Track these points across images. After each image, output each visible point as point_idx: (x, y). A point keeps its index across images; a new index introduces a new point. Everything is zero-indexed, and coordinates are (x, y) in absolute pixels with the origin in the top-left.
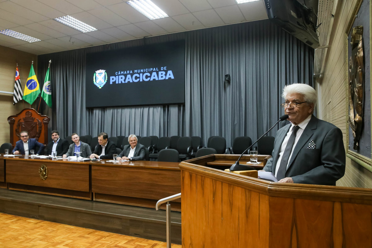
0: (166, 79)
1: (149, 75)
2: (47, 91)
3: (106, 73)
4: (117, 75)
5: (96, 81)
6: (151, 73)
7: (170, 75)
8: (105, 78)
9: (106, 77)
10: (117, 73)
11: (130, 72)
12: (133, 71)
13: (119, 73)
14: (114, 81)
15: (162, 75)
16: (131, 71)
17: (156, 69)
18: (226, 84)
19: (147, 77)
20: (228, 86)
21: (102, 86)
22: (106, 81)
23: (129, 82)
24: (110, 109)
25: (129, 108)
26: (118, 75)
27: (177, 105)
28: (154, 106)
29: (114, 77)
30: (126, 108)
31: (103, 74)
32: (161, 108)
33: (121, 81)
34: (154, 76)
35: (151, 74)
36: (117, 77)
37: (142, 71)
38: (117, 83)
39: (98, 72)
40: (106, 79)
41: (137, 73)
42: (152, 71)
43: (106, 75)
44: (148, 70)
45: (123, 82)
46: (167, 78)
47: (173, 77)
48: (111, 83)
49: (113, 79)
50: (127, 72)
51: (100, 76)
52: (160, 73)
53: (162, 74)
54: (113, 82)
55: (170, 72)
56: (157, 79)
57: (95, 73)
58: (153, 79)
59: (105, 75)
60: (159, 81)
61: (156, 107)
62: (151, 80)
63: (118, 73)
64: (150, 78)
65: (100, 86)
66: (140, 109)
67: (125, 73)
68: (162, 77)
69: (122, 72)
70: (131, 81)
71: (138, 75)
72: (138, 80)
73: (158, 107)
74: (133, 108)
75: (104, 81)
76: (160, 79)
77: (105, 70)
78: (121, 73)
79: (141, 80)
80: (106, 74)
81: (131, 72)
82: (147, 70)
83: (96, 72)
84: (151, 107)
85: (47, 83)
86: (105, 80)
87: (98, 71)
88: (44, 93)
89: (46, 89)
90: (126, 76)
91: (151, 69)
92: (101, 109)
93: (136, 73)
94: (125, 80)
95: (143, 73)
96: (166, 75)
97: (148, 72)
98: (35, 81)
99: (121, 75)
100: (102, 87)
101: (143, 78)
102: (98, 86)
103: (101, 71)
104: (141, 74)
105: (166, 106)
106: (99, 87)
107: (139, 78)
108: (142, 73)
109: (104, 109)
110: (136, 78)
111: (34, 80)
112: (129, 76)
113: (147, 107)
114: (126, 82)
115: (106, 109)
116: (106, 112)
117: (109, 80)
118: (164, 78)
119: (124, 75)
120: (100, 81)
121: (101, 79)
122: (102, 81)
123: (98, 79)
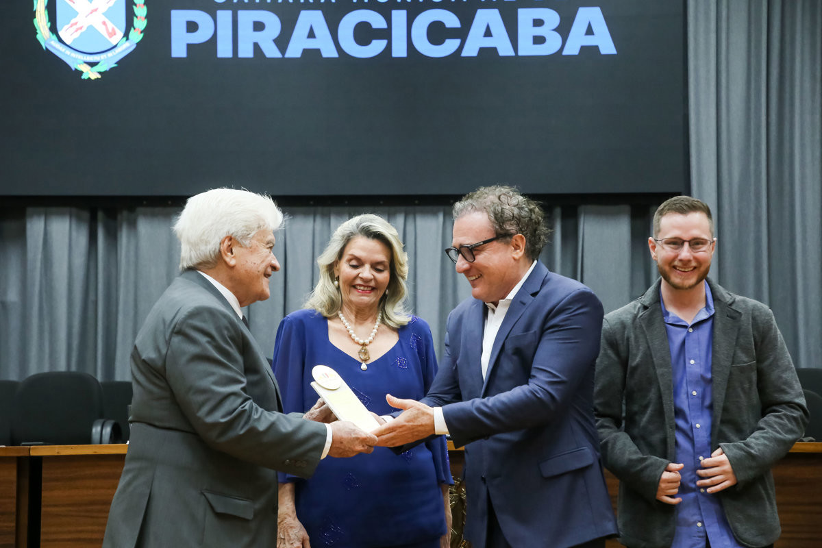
0: (565, 52)
1: (451, 20)
4: (222, 7)
5: (54, 29)
6: (467, 10)
7: (593, 30)
8: (130, 16)
9: (141, 11)
14: (201, 37)
15: (539, 31)
19: (437, 33)
21: (107, 62)
22: (136, 36)
23: (312, 55)
25: (306, 214)
26: (235, 8)
27: (627, 208)
33: (256, 47)
34: (487, 32)
35: (467, 22)
36: (225, 16)
38: (224, 50)
40: (140, 23)
41: (373, 5)
45: (271, 51)
46: (572, 49)
47: (607, 47)
48: (179, 50)
49: (192, 27)
52: (525, 16)
53: (538, 23)
54: (190, 47)
55: (590, 15)
56: (505, 49)
58: (482, 50)
60: (518, 61)
62: (465, 53)
64: (456, 42)
65: (92, 64)
68: (539, 40)
70: (329, 52)
71: (377, 21)
72: (377, 47)
75: (120, 34)
76: (527, 48)
79: (400, 50)
86: (129, 25)
90: (289, 16)
93: (361, 4)
94: (282, 41)
95: (414, 10)
96: (564, 30)
97: (445, 5)
99: (251, 5)
100: (103, 67)
101: (410, 35)
102: (76, 61)
104: (399, 17)
106: (85, 69)
107: (386, 34)
108: (402, 5)
110: (364, 34)
112: (310, 19)
113: (435, 214)
114: (288, 55)
115: (125, 213)
116: (124, 236)
117: (158, 30)
118: (552, 46)
119: (274, 7)
120: (91, 28)
121: (97, 21)
122: (102, 30)
123: (75, 14)
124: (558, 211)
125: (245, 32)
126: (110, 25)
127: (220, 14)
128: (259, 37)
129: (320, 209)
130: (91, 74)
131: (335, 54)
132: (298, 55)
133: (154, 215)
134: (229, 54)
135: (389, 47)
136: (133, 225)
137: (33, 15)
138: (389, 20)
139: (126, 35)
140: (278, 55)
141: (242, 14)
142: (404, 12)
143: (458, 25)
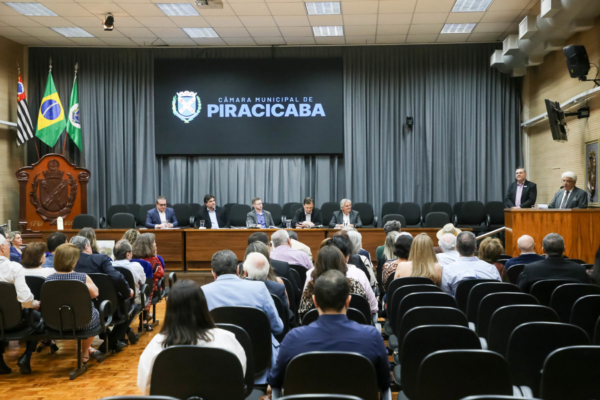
0: (312, 116)
1: (282, 107)
2: (77, 122)
3: (198, 97)
4: (221, 103)
5: (177, 110)
6: (286, 105)
7: (319, 110)
9: (200, 105)
10: (221, 100)
11: (246, 100)
12: (253, 100)
13: (226, 100)
14: (215, 112)
15: (305, 110)
17: (294, 100)
18: (406, 130)
19: (278, 110)
20: (408, 132)
21: (191, 119)
22: (198, 112)
23: (244, 116)
24: (207, 159)
25: (244, 158)
26: (224, 104)
27: (329, 157)
28: (289, 157)
29: (215, 106)
30: (237, 158)
31: (192, 98)
32: (302, 159)
33: (230, 114)
34: (291, 110)
35: (286, 107)
36: (222, 106)
37: (269, 100)
38: (222, 115)
39: (180, 94)
40: (200, 108)
41: (261, 103)
42: (288, 102)
43: (199, 102)
44: (281, 100)
45: (234, 115)
46: (314, 115)
47: (323, 114)
48: (210, 115)
49: (213, 109)
50: (240, 100)
51: (187, 102)
52: (301, 106)
53: (305, 108)
54: (213, 114)
55: (318, 106)
56: (296, 115)
57: (175, 97)
58: (290, 115)
59: (197, 101)
60: (299, 117)
61: (293, 158)
62: (285, 116)
63: (223, 100)
64: (283, 113)
65: (187, 119)
66: (264, 161)
67: (238, 100)
68: (305, 112)
69: (232, 99)
70: (249, 115)
71: (262, 107)
72: (262, 114)
73: (297, 158)
74: (252, 158)
75: (194, 111)
76: (302, 114)
77: (196, 93)
78: (229, 100)
79: (268, 115)
80: (199, 99)
81: (249, 100)
82: (278, 100)
83: (177, 93)
84: (285, 158)
85: (74, 108)
86: (197, 108)
87: (181, 93)
88: (71, 124)
89: (73, 118)
90: (239, 106)
91: (286, 99)
92: (186, 158)
93: (258, 103)
94: (237, 113)
95: (272, 104)
96: (312, 109)
97: (280, 103)
98: (57, 103)
99: (229, 103)
100: (190, 120)
101: (271, 111)
102: (183, 118)
103: (187, 93)
104: (268, 106)
105: (309, 157)
106: (185, 120)
107: (264, 110)
108: (269, 103)
109: (191, 157)
110: (259, 110)
111: (55, 102)
112: (244, 106)
113: (278, 158)
114: (239, 116)
115: (195, 158)
116: (195, 163)
117: (204, 110)
118: (308, 114)
119: (235, 103)
120: (187, 110)
121: (188, 107)
122: (189, 110)
123: (183, 106)
124: (311, 157)
125: (227, 110)
126: (192, 109)
127: (220, 105)
128: (231, 111)
129: (247, 157)
130: (187, 122)
131: (251, 116)
132: (241, 116)
133: (203, 159)
134: (223, 116)
135: (265, 114)
136: (197, 161)
137: (172, 106)
138: (265, 107)
139: (196, 111)
140: (236, 116)
141: (226, 105)
142: (269, 105)
143: (284, 108)
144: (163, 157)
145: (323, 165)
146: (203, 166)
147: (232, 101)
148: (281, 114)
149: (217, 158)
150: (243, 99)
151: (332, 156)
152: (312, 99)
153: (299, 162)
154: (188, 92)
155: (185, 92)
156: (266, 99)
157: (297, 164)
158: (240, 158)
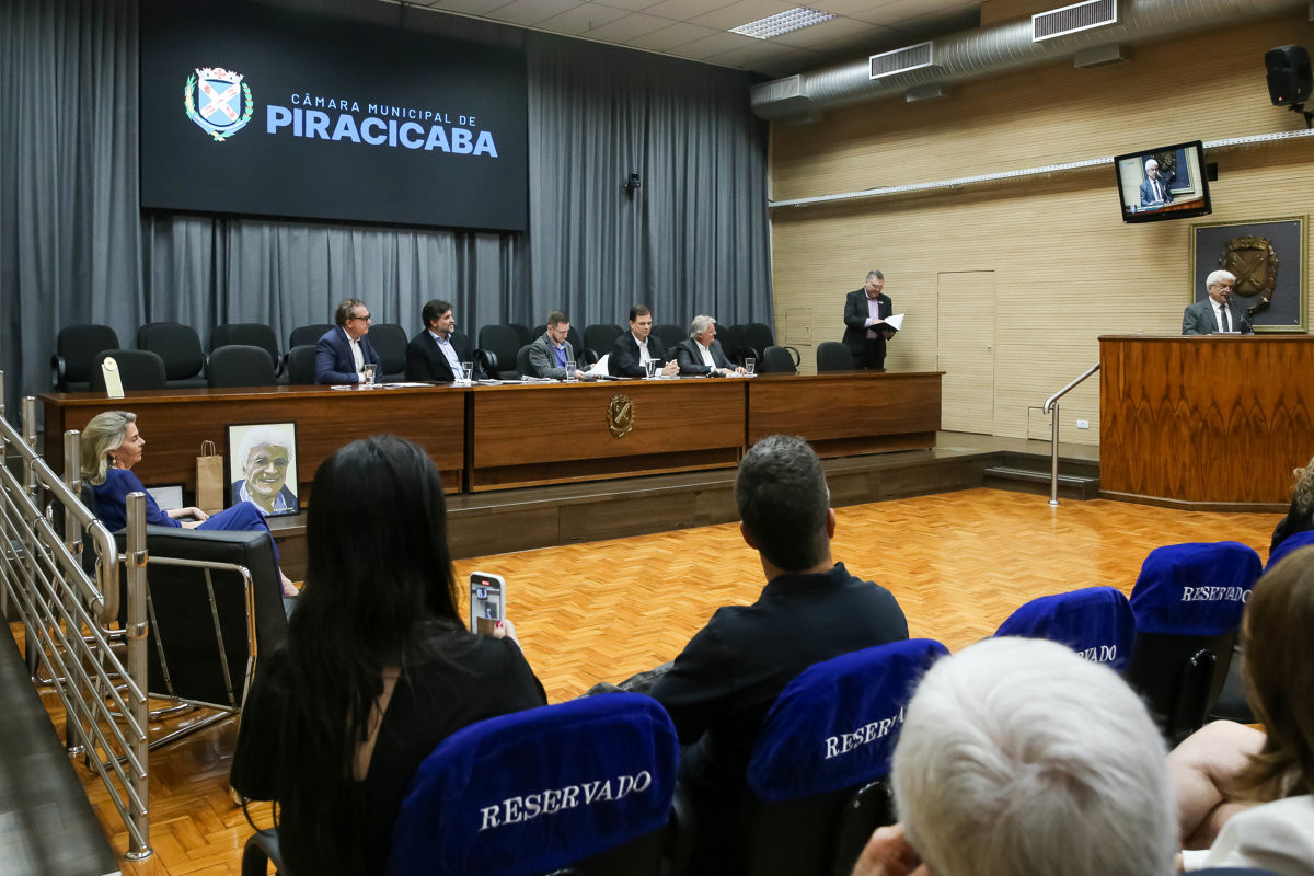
0: (474, 153)
1: (420, 130)
3: (245, 85)
4: (298, 107)
5: (197, 109)
6: (427, 125)
7: (486, 144)
8: (243, 106)
9: (250, 104)
10: (296, 99)
11: (350, 106)
12: (364, 108)
13: (307, 100)
14: (285, 122)
15: (462, 141)
16: (355, 104)
17: (443, 118)
19: (412, 135)
21: (230, 132)
22: (246, 118)
23: (346, 140)
24: (260, 226)
25: (339, 229)
26: (305, 108)
27: (498, 236)
28: (429, 232)
29: (284, 111)
30: (326, 228)
31: (232, 87)
32: (451, 238)
33: (316, 131)
34: (436, 138)
35: (427, 131)
36: (298, 112)
37: (395, 111)
38: (298, 132)
39: (205, 74)
40: (249, 111)
41: (379, 116)
42: (432, 122)
43: (248, 96)
44: (417, 115)
45: (324, 135)
46: (477, 152)
47: (494, 154)
48: (271, 129)
49: (279, 116)
50: (338, 104)
51: (220, 92)
52: (456, 132)
53: (462, 136)
54: (278, 128)
55: (485, 136)
56: (446, 149)
57: (193, 78)
58: (435, 147)
59: (243, 93)
60: (451, 155)
61: (436, 236)
62: (426, 148)
63: (302, 99)
64: (422, 142)
65: (220, 132)
66: (380, 237)
67: (332, 104)
68: (462, 145)
69: (320, 101)
70: (356, 139)
71: (382, 125)
72: (381, 140)
73: (444, 235)
75: (237, 116)
76: (456, 149)
77: (242, 77)
78: (313, 101)
79: (393, 143)
80: (247, 91)
81: (356, 107)
82: (413, 114)
83: (197, 70)
84: (421, 234)
86: (243, 111)
87: (207, 71)
90: (334, 117)
91: (428, 114)
92: (211, 220)
93: (373, 115)
94: (330, 130)
95: (401, 121)
96: (474, 141)
97: (416, 121)
99: (313, 108)
100: (227, 135)
101: (398, 134)
102: (210, 129)
103: (218, 73)
104: (393, 124)
105: (464, 235)
106: (215, 134)
107: (386, 132)
108: (395, 118)
109: (223, 220)
110: (374, 131)
112: (346, 119)
113: (407, 233)
114: (334, 138)
115: (234, 221)
116: (233, 235)
117: (259, 117)
118: (468, 149)
119: (326, 110)
120: (219, 111)
121: (223, 106)
122: (226, 112)
123: (210, 100)
124: (466, 235)
125: (310, 123)
126: (232, 111)
127: (296, 110)
128: (317, 126)
129: (347, 227)
130: (219, 138)
131: (359, 141)
132: (339, 139)
133: (251, 225)
134: (300, 134)
135: (387, 140)
136: (239, 229)
137: (184, 99)
138: (388, 126)
139: (241, 117)
140: (327, 137)
141: (308, 112)
142: (395, 122)
143: (422, 132)
144: (157, 216)
145: (488, 251)
146: (252, 242)
147: (320, 104)
148: (418, 144)
149: (283, 226)
150: (344, 104)
151: (503, 235)
152: (476, 122)
153: (448, 242)
154: (223, 71)
155: (217, 70)
156: (390, 111)
157: (443, 248)
158: (332, 229)
